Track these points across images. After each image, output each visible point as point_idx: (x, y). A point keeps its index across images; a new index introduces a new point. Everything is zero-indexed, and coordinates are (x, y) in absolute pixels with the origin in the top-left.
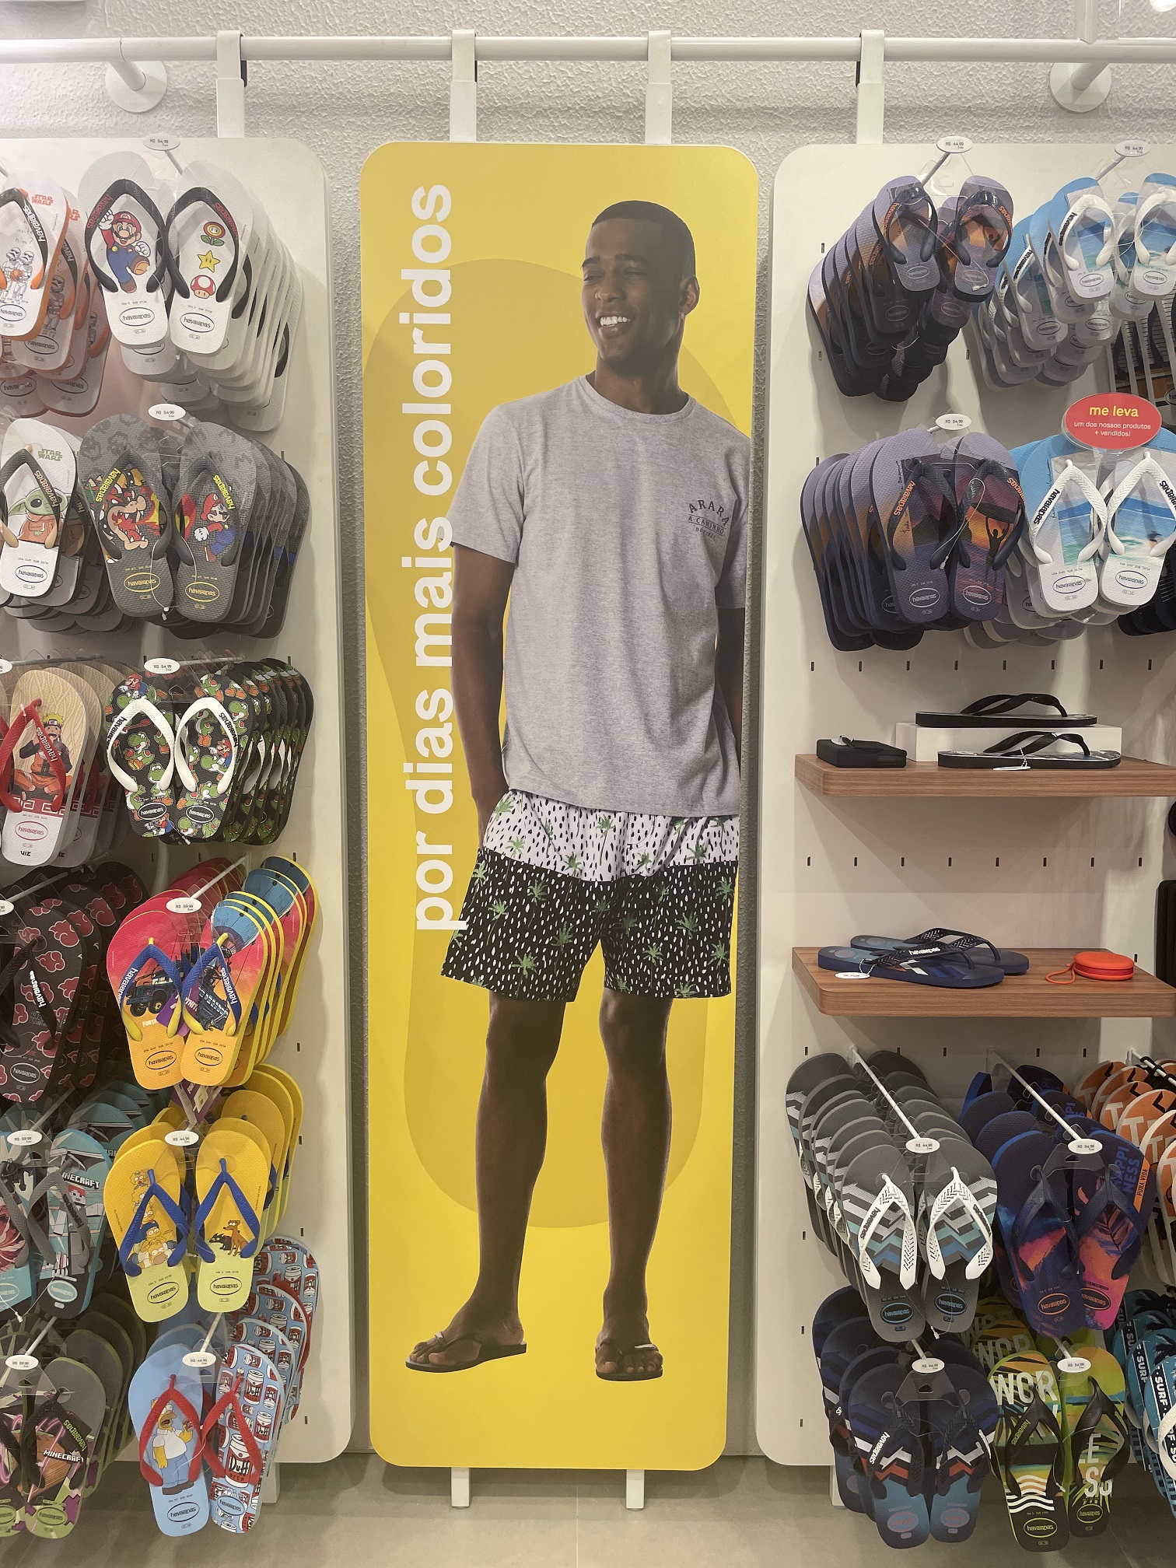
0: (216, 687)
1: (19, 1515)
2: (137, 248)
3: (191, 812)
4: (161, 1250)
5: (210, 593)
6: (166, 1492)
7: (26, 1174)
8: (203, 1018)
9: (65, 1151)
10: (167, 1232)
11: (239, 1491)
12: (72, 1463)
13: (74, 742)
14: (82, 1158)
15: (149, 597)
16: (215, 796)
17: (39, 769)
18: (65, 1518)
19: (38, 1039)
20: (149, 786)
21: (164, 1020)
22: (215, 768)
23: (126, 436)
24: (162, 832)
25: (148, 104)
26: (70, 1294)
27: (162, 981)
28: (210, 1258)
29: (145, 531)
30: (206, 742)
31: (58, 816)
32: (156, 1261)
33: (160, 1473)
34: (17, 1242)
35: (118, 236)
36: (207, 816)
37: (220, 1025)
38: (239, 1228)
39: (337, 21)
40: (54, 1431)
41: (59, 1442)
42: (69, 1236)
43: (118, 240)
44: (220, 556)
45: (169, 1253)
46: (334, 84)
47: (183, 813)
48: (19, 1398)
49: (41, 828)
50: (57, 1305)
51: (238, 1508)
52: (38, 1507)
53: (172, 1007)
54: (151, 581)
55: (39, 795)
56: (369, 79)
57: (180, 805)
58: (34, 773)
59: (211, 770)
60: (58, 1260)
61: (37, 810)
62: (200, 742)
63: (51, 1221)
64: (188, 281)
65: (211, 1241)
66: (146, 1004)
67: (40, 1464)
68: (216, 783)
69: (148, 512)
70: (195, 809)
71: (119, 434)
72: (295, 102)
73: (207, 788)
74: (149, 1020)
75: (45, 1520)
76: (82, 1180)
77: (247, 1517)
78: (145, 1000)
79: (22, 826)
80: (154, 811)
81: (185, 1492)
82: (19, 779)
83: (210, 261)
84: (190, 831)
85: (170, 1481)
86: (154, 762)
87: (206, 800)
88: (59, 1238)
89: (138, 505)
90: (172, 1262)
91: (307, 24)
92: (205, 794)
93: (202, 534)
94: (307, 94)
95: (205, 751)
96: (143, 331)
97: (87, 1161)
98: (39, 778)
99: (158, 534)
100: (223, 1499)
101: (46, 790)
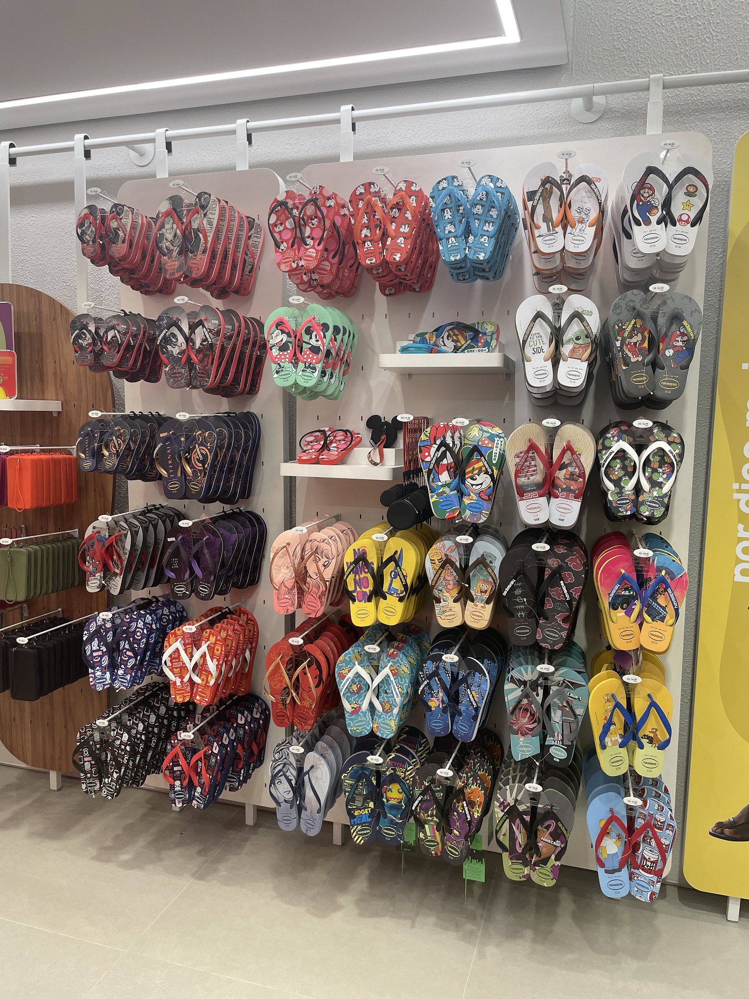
0: (663, 435)
1: (526, 871)
2: (653, 202)
3: (648, 503)
4: (616, 738)
5: (674, 384)
6: (607, 872)
7: (539, 688)
8: (651, 615)
9: (563, 679)
10: (619, 729)
11: (648, 879)
12: (556, 847)
13: (587, 463)
14: (572, 683)
15: (643, 387)
16: (661, 495)
17: (568, 477)
18: (552, 876)
19: (559, 617)
20: (622, 488)
21: (629, 613)
22: (661, 480)
23: (634, 302)
24: (629, 513)
25: (594, 117)
26: (563, 754)
27: (627, 593)
28: (641, 747)
29: (641, 351)
30: (656, 465)
31: (578, 501)
32: (614, 743)
33: (603, 860)
34: (533, 723)
35: (643, 196)
36: (657, 506)
37: (662, 619)
38: (657, 733)
39: (708, 62)
40: (548, 827)
41: (550, 834)
42: (563, 724)
43: (643, 198)
44: (680, 365)
45: (620, 740)
46: (704, 97)
47: (643, 503)
48: (528, 807)
49: (570, 507)
50: (555, 759)
51: (648, 888)
52: (537, 868)
53: (633, 607)
54: (644, 378)
55: (568, 490)
56: (726, 92)
57: (641, 499)
58: (565, 478)
59: (658, 481)
60: (556, 735)
61: (567, 498)
62: (652, 465)
63: (553, 715)
64: (676, 217)
65: (642, 738)
66: (619, 604)
67: (540, 844)
68: (661, 488)
69: (643, 341)
70: (650, 502)
71: (631, 300)
72: (680, 109)
73: (656, 491)
74: (620, 613)
75: (541, 875)
76: (571, 695)
77: (653, 894)
78: (618, 602)
79: (559, 506)
80: (625, 502)
81: (617, 874)
82: (557, 482)
83: (689, 205)
84: (647, 514)
85: (609, 866)
86: (624, 475)
87: (656, 497)
88: (557, 724)
89: (637, 338)
90: (621, 746)
91: (690, 65)
92: (655, 494)
93: (669, 353)
94: (688, 104)
95: (655, 471)
96: (654, 246)
97: (575, 685)
98: (568, 481)
99: (647, 353)
100: (638, 882)
101: (572, 487)
